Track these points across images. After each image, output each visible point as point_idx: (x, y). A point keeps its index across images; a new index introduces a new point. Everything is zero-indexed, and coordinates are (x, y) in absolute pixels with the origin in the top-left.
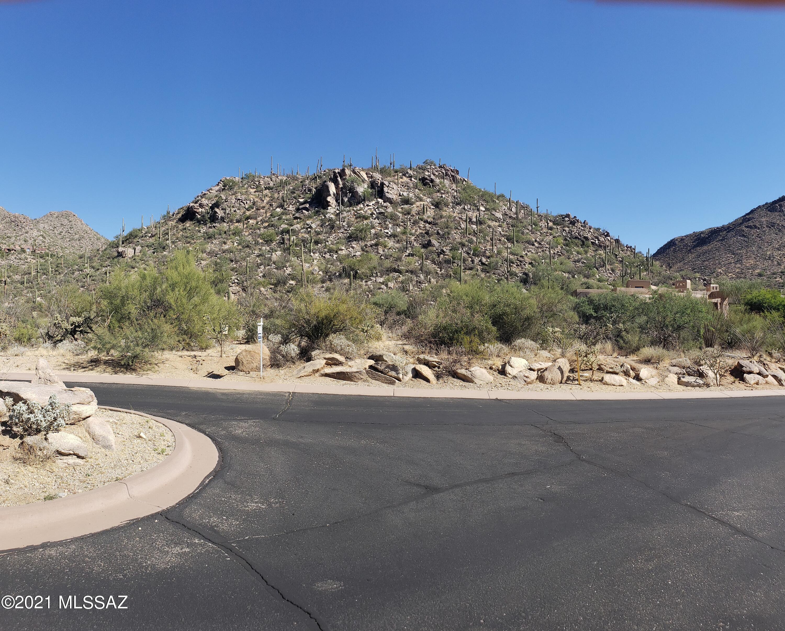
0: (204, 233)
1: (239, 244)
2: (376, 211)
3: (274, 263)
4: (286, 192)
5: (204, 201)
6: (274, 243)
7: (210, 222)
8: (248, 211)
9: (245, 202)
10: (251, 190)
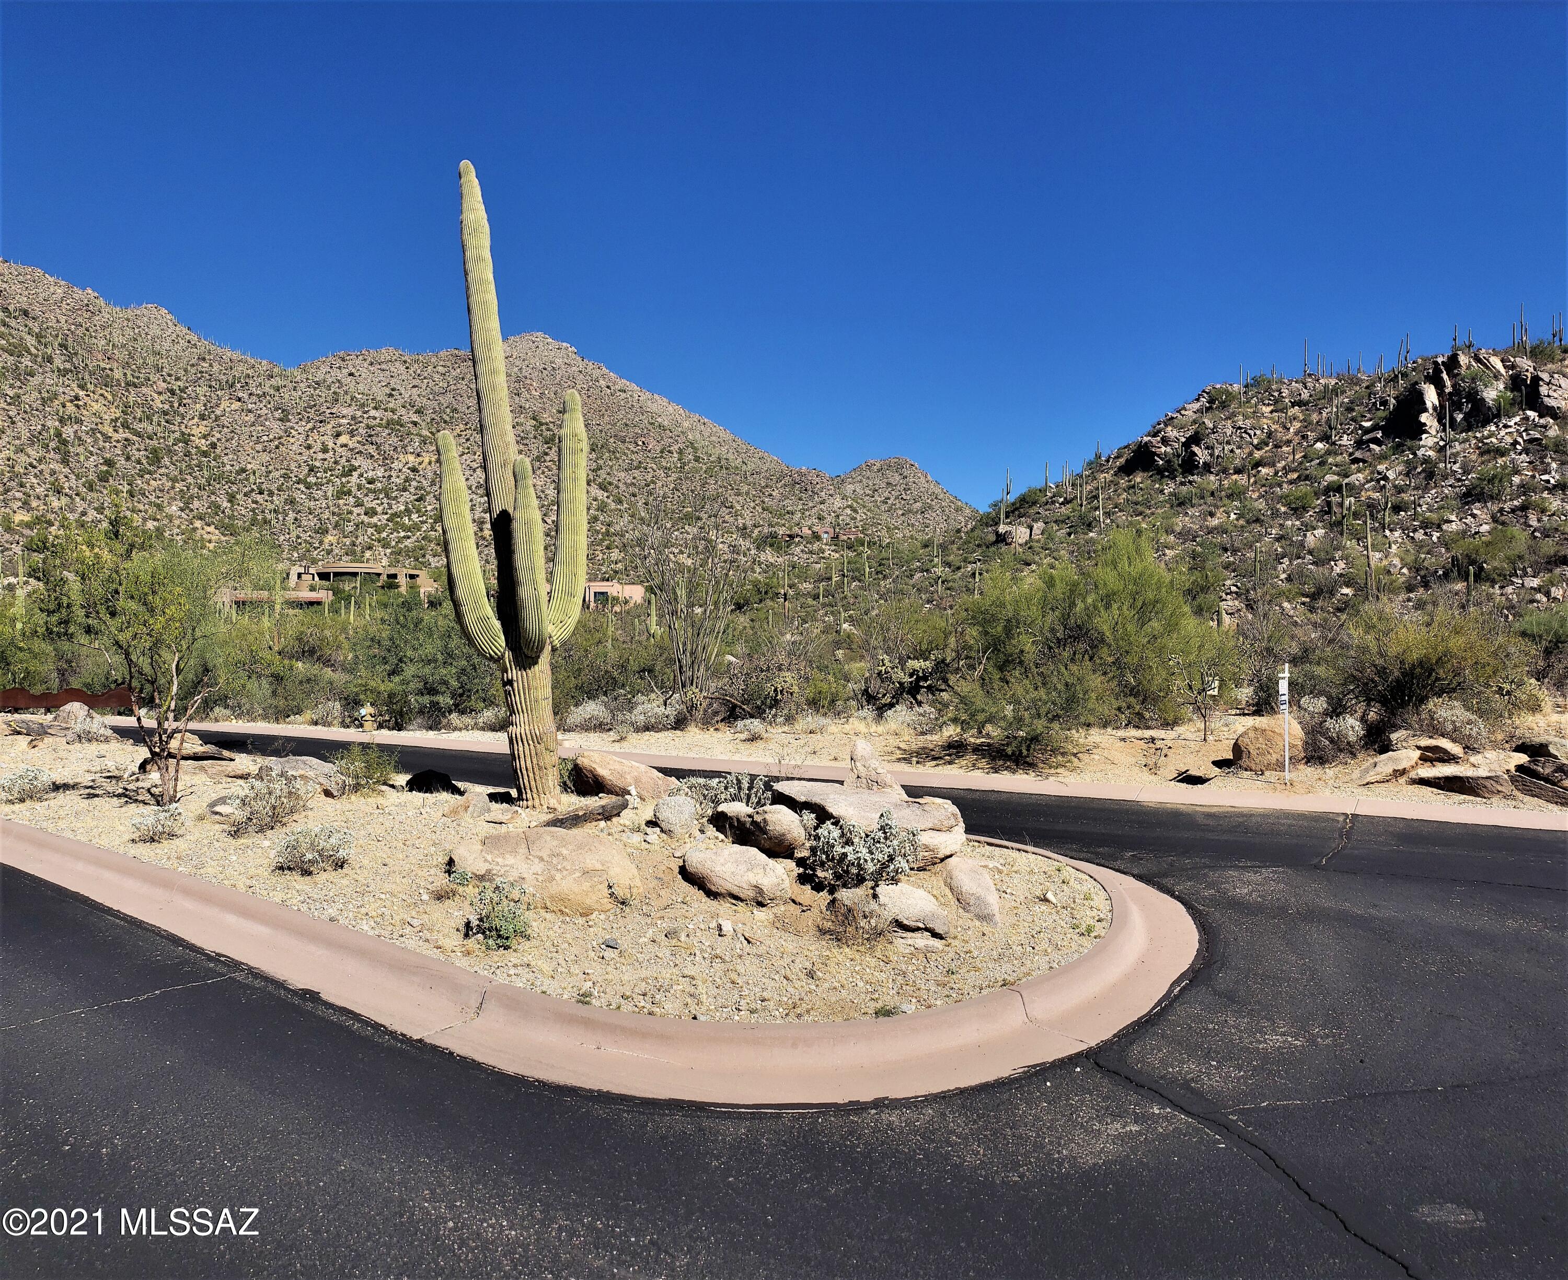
0: (1171, 494)
1: (1240, 516)
2: (1522, 437)
3: (1310, 552)
4: (1335, 410)
5: (1171, 432)
6: (1311, 513)
7: (1183, 473)
8: (1258, 449)
9: (1252, 433)
10: (1264, 408)
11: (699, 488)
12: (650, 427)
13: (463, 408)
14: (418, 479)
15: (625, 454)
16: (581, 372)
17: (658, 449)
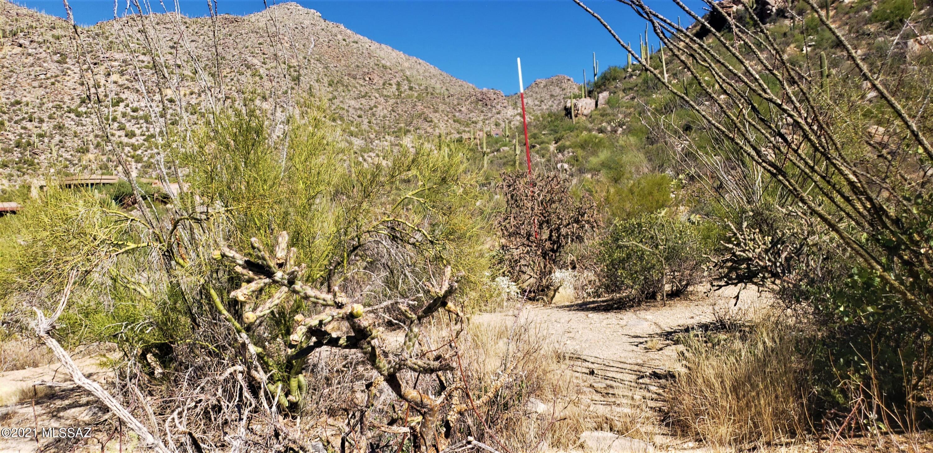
11: (410, 110)
12: (376, 67)
13: (229, 57)
14: (174, 107)
15: (356, 87)
16: (323, 30)
17: (381, 82)
